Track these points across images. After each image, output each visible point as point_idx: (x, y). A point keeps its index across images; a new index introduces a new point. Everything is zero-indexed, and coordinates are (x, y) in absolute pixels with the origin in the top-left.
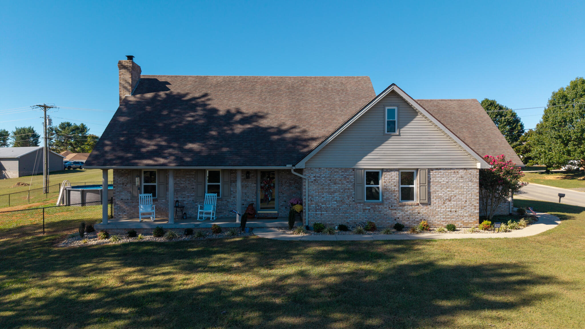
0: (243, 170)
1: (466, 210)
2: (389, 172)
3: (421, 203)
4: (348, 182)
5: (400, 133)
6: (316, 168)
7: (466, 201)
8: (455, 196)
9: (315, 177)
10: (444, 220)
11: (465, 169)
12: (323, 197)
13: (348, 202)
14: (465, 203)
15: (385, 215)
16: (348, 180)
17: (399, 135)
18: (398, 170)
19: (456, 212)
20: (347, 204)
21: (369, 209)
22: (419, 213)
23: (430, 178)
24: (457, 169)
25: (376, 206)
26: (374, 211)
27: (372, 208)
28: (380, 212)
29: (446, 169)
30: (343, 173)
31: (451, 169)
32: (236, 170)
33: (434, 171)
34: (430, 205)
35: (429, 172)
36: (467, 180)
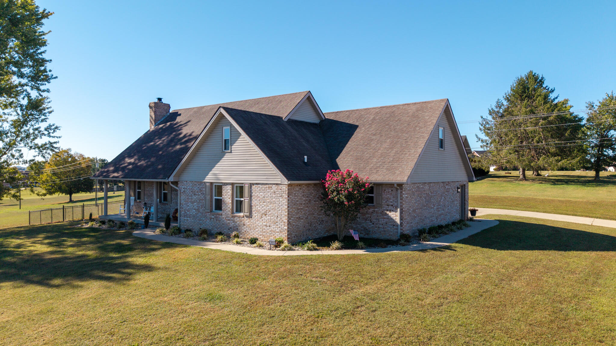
1: (277, 225)
2: (226, 185)
3: (245, 216)
4: (201, 193)
5: (231, 150)
6: (185, 181)
7: (278, 217)
8: (270, 211)
9: (184, 188)
10: (262, 233)
11: (277, 184)
12: (188, 206)
13: (201, 210)
14: (277, 219)
15: (223, 224)
16: (202, 192)
17: (231, 152)
18: (232, 184)
19: (270, 226)
20: (201, 213)
21: (214, 218)
22: (244, 225)
23: (252, 192)
24: (271, 184)
25: (218, 216)
26: (216, 220)
27: (215, 217)
28: (220, 221)
29: (263, 184)
30: (199, 186)
31: (267, 184)
32: (153, 182)
33: (255, 186)
34: (251, 218)
35: (251, 187)
36: (279, 196)
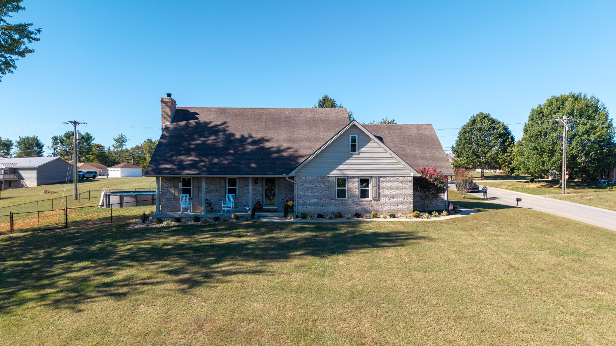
0: (253, 178)
1: (404, 204)
2: (352, 179)
3: (373, 200)
4: (324, 186)
5: (359, 153)
6: (303, 176)
7: (404, 199)
8: (397, 195)
9: (302, 182)
10: (389, 211)
11: (403, 177)
12: (308, 196)
13: (324, 199)
14: (403, 200)
15: (349, 208)
16: (324, 184)
17: (359, 154)
18: (358, 177)
19: (397, 205)
20: (324, 201)
21: (339, 204)
22: (372, 207)
23: (380, 183)
24: (398, 177)
25: (344, 202)
26: (342, 205)
27: (340, 203)
28: (346, 206)
29: (390, 177)
30: (321, 180)
31: (394, 177)
32: (248, 177)
33: (383, 178)
34: (380, 201)
35: (379, 179)
36: (405, 184)
